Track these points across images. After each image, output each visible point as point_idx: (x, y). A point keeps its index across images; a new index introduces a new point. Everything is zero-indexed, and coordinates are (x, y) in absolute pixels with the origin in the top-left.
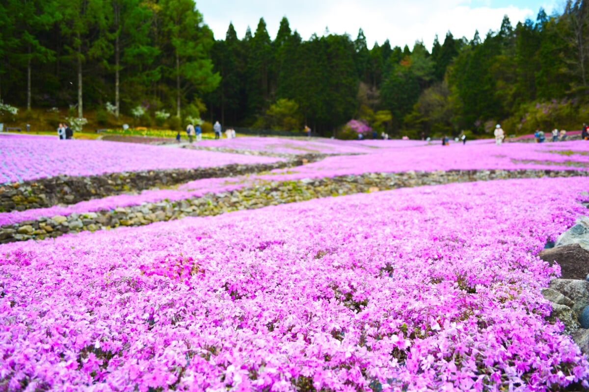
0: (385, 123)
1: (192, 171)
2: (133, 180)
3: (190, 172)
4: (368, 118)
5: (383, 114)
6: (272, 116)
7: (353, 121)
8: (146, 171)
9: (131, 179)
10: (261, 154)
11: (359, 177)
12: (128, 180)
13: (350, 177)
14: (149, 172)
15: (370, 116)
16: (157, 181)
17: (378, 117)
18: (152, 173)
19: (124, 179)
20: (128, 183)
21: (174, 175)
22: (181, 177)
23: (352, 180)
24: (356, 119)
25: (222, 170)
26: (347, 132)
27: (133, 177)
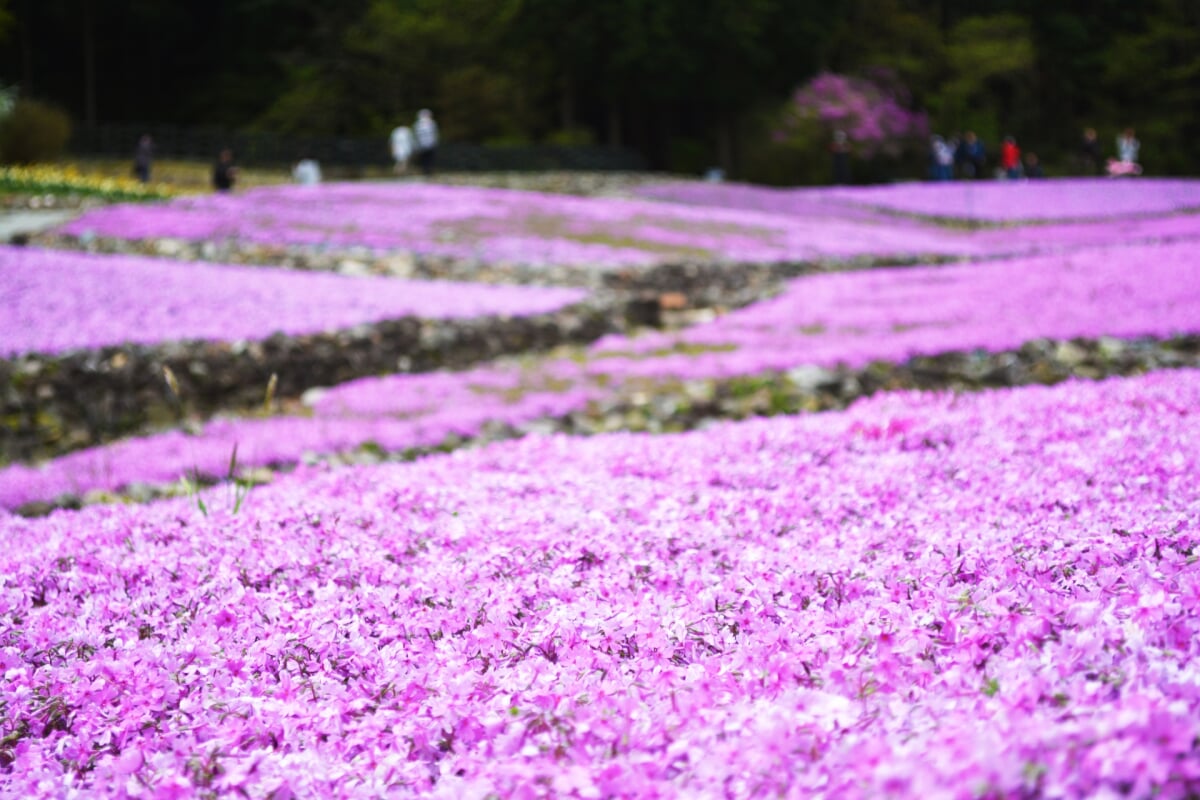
0: (1000, 88)
1: (256, 351)
2: (64, 393)
3: (245, 353)
4: (910, 64)
5: (988, 36)
6: (376, 61)
7: (829, 81)
8: (96, 352)
9: (58, 386)
10: (425, 270)
11: (1009, 361)
12: (46, 392)
13: (974, 359)
14: (109, 353)
15: (917, 49)
16: (149, 393)
17: (958, 53)
18: (119, 362)
19: (30, 385)
20: (47, 402)
21: (198, 369)
22: (226, 378)
23: (985, 370)
24: (838, 65)
25: (363, 344)
26: (798, 142)
27: (58, 375)
